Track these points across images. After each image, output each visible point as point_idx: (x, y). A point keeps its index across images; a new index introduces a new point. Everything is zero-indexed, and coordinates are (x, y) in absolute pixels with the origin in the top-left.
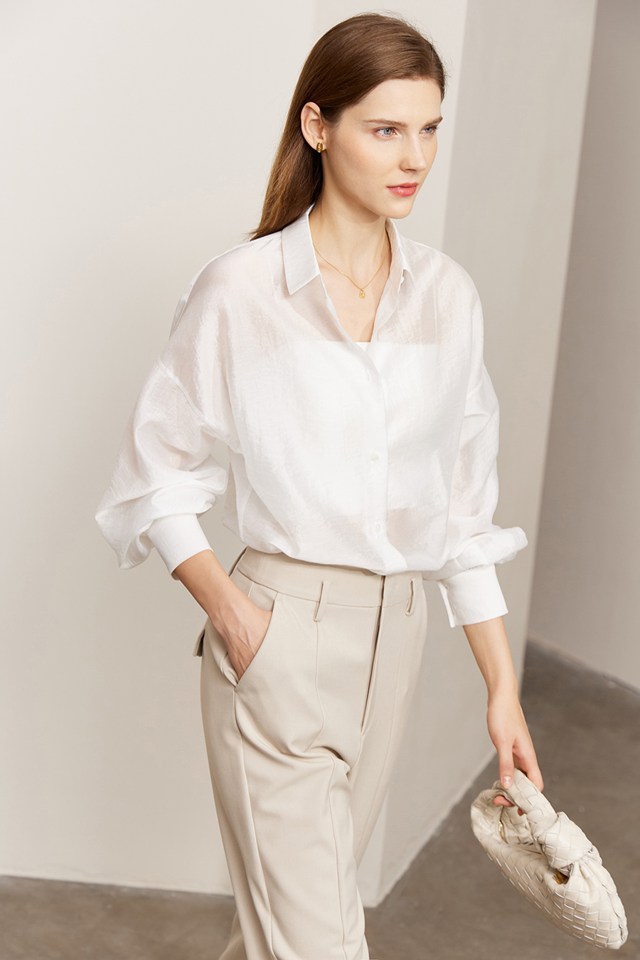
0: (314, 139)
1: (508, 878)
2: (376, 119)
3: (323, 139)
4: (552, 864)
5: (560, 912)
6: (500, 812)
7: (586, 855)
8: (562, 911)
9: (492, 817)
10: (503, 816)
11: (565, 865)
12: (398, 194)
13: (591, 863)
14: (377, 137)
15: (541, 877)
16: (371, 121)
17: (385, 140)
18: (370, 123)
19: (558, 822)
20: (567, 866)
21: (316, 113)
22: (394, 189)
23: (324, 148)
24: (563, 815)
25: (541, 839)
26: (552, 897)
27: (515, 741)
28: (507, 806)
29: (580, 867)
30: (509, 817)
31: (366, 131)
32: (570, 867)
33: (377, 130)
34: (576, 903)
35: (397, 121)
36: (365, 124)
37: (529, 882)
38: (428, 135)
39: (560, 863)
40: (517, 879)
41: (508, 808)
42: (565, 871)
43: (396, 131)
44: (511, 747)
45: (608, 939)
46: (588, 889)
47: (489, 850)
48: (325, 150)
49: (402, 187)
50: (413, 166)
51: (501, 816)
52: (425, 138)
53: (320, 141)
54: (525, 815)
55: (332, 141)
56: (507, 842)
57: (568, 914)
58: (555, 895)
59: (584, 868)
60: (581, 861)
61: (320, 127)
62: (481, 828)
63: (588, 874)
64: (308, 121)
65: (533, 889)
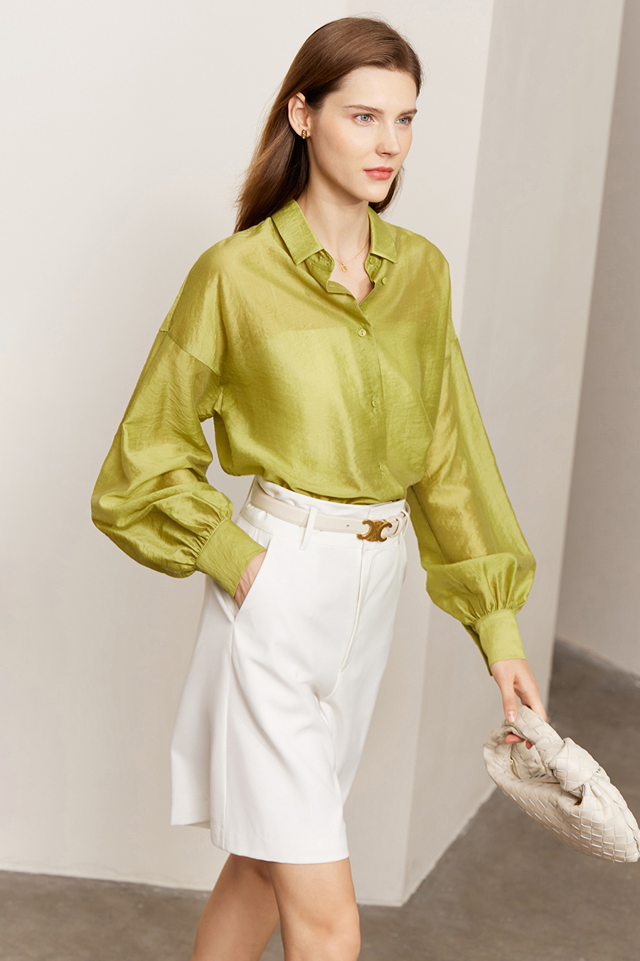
0: (299, 126)
1: (525, 810)
2: (355, 104)
3: (307, 126)
4: (564, 788)
5: (578, 833)
6: (510, 749)
7: (594, 775)
8: (580, 831)
9: (504, 755)
10: (514, 754)
11: (577, 786)
12: (373, 177)
13: (601, 782)
14: (355, 123)
15: (555, 803)
16: (350, 107)
17: (363, 126)
18: (350, 109)
19: (566, 747)
20: (579, 787)
21: (302, 102)
22: (370, 173)
23: (309, 134)
24: (569, 740)
25: (552, 765)
26: (568, 819)
27: (516, 677)
28: (515, 742)
29: (591, 787)
30: (519, 753)
31: (346, 116)
32: (582, 788)
33: (355, 116)
34: (592, 821)
35: (374, 107)
36: (346, 109)
37: (545, 811)
38: (403, 125)
39: (572, 785)
40: (533, 810)
41: (517, 744)
42: (577, 793)
43: (373, 118)
44: (512, 683)
45: (626, 853)
46: (601, 807)
47: (504, 787)
48: (310, 137)
49: (378, 170)
50: (387, 150)
51: (511, 753)
52: (400, 128)
53: (305, 128)
54: (534, 746)
55: (315, 128)
56: (519, 778)
57: (586, 833)
58: (571, 817)
59: (595, 788)
60: (591, 781)
61: (305, 115)
62: (495, 768)
63: (599, 793)
64: (294, 110)
65: (550, 817)
